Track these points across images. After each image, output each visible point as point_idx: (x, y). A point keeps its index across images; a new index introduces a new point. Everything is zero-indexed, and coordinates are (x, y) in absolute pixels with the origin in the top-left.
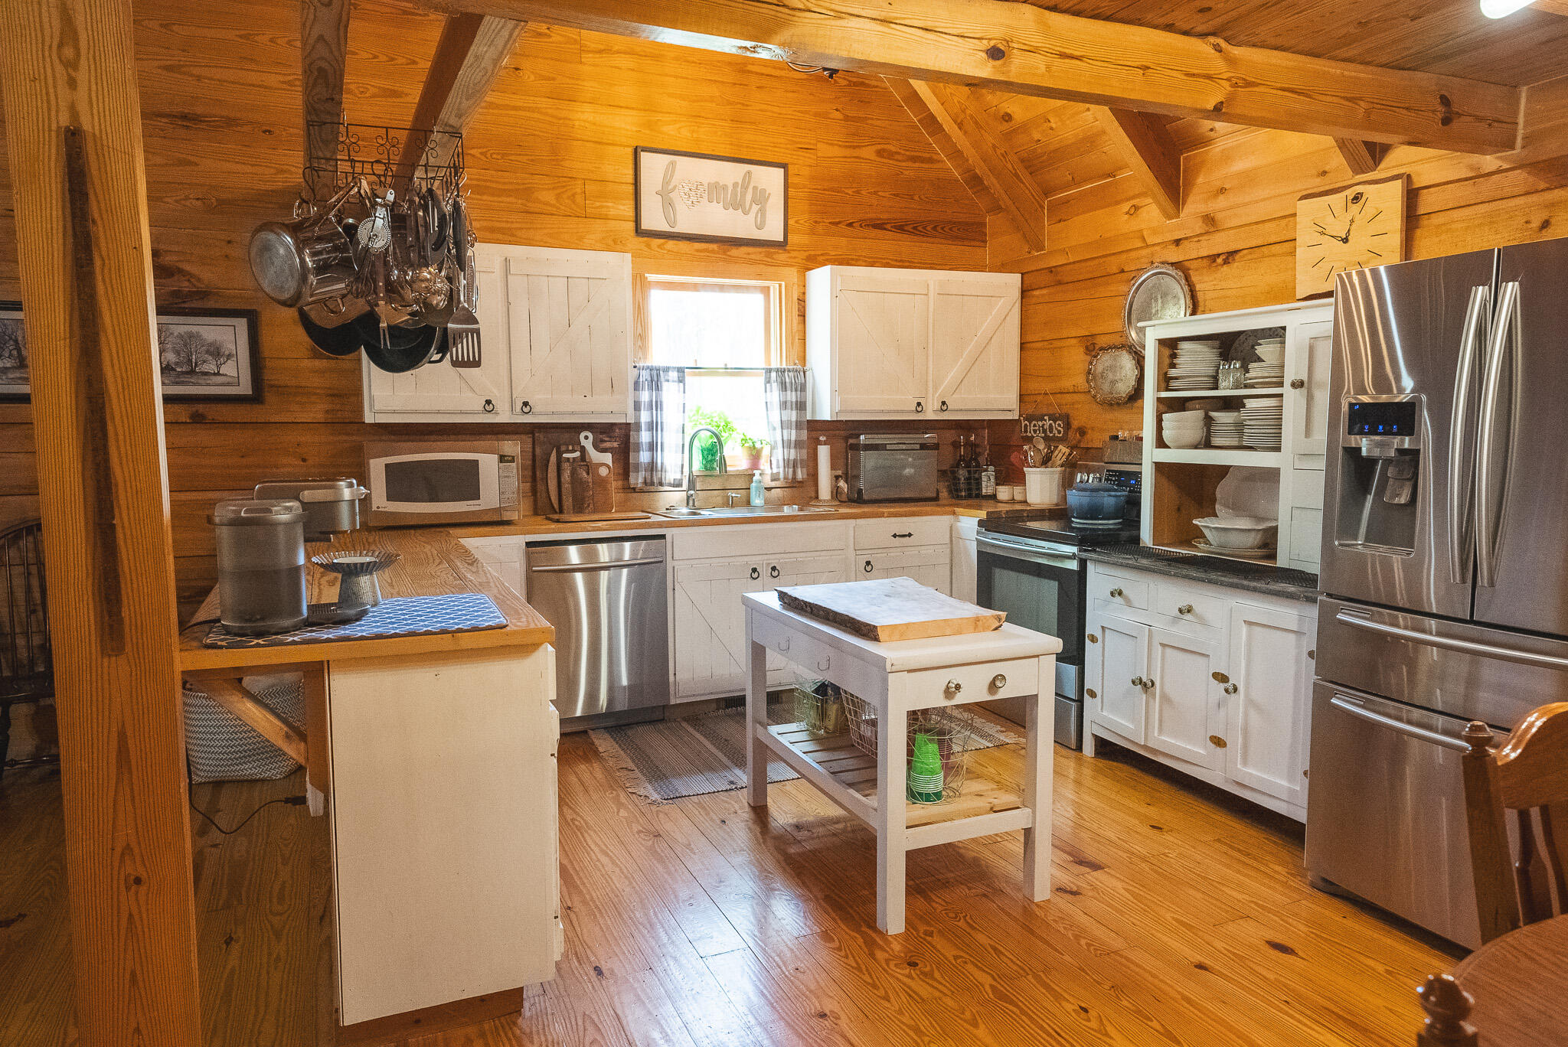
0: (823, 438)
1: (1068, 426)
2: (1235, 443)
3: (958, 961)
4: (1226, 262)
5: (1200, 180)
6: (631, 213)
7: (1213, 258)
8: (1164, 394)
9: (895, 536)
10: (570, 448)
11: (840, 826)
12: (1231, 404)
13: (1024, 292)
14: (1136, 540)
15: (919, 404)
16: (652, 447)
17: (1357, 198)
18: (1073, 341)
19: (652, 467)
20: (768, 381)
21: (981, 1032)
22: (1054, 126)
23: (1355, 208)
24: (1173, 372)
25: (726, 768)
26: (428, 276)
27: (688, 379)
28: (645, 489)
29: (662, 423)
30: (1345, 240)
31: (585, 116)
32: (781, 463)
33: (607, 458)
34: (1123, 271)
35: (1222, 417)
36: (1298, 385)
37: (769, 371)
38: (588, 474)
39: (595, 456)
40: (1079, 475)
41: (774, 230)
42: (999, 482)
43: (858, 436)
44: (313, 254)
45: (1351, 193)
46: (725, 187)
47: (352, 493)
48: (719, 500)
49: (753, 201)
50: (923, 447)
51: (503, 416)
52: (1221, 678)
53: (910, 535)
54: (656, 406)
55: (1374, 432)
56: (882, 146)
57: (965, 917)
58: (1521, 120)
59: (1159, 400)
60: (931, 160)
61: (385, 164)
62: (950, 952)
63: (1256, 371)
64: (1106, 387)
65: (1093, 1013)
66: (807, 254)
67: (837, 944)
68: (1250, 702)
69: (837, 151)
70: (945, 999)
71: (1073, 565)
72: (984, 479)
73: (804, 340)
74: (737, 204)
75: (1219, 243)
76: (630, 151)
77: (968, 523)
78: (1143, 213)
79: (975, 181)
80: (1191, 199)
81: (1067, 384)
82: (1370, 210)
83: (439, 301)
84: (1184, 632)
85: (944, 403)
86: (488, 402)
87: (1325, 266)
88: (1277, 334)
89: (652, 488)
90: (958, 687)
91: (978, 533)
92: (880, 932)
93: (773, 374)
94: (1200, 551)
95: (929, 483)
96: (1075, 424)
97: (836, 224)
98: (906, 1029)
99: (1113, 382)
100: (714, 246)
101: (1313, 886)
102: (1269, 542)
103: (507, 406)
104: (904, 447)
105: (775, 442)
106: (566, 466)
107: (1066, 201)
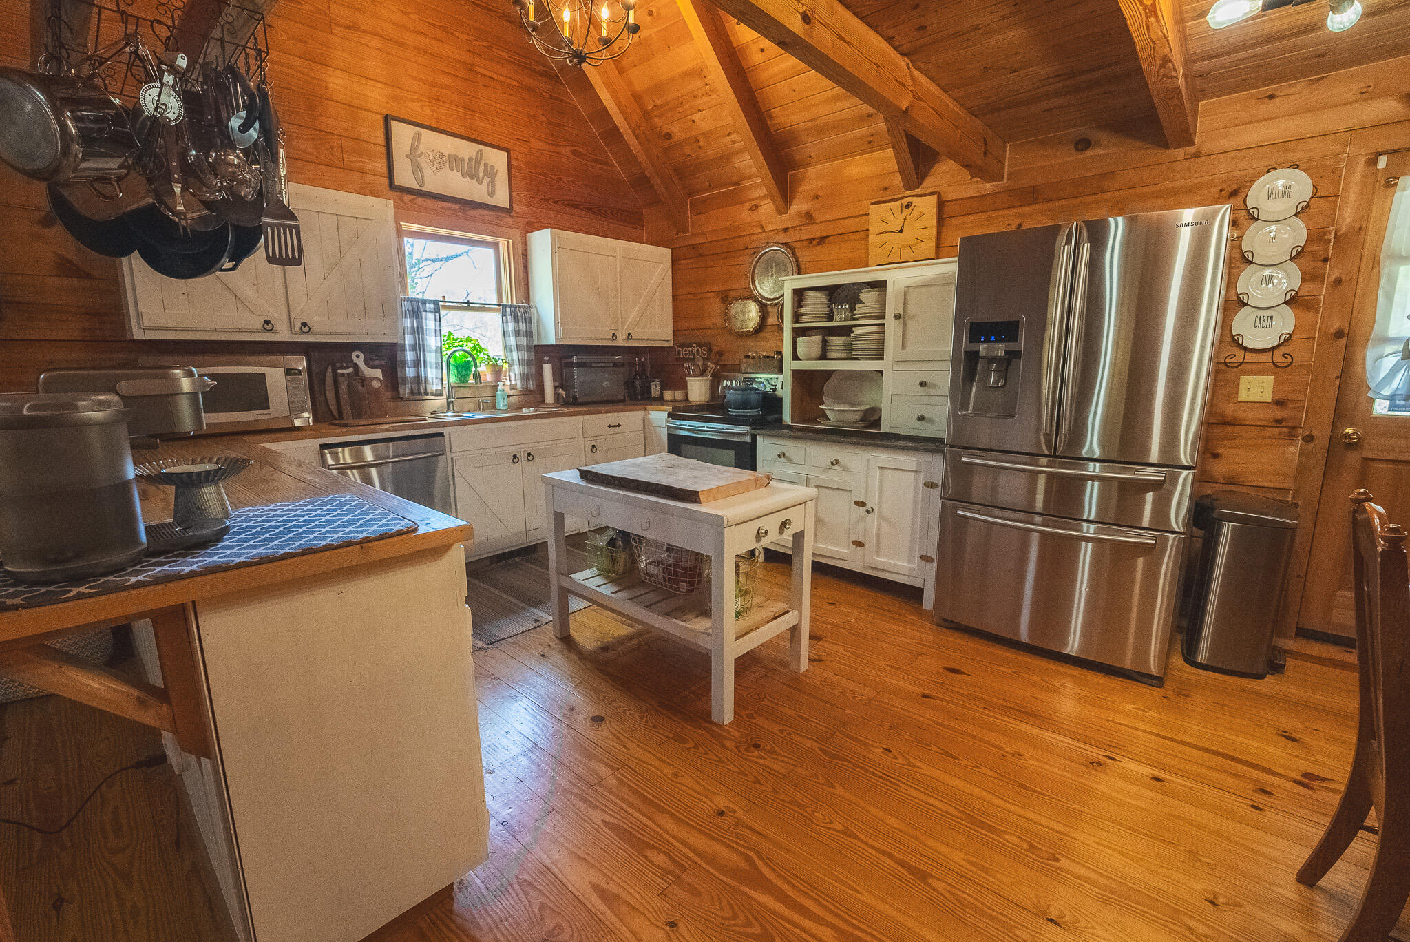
0: (546, 359)
1: (710, 350)
2: (844, 355)
3: (785, 733)
4: (819, 244)
5: (802, 188)
6: (385, 171)
7: (811, 241)
8: (798, 325)
9: (609, 426)
10: (345, 365)
11: (635, 641)
12: (846, 331)
13: (675, 261)
14: (781, 420)
15: (614, 334)
16: (417, 364)
17: (908, 205)
18: (713, 294)
19: (417, 379)
20: (504, 314)
21: (839, 791)
22: (701, 144)
23: (906, 211)
24: (803, 311)
25: (524, 609)
26: (236, 161)
27: (443, 312)
28: (412, 398)
29: (423, 345)
30: (901, 231)
31: (337, 81)
32: (519, 377)
33: (378, 373)
34: (747, 248)
35: (836, 340)
36: (897, 317)
37: (505, 307)
38: (363, 386)
39: (367, 371)
40: (725, 382)
41: (501, 198)
42: (664, 387)
43: (572, 357)
45: (905, 201)
46: (462, 160)
47: (193, 384)
48: (472, 406)
49: (485, 174)
50: (615, 365)
51: (283, 335)
52: (860, 504)
53: (619, 425)
54: (418, 331)
55: (987, 341)
56: (577, 148)
57: (765, 696)
58: (1007, 164)
59: (795, 330)
60: (607, 164)
61: (168, 27)
62: (776, 728)
63: (860, 309)
64: (738, 324)
65: (895, 751)
66: (526, 220)
67: (691, 744)
68: (882, 517)
69: (542, 146)
70: (796, 769)
71: (748, 439)
72: (653, 387)
73: (527, 285)
74: (472, 174)
75: (815, 231)
76: (380, 118)
77: (659, 417)
78: (762, 210)
79: (641, 182)
80: (794, 202)
81: (708, 322)
82: (916, 213)
83: (248, 193)
84: (833, 477)
85: (629, 334)
86: (267, 322)
87: (888, 247)
88: (880, 285)
89: (419, 397)
90: (766, 532)
91: (667, 422)
92: (717, 725)
93: (508, 310)
94: (824, 425)
95: (621, 392)
96: (715, 349)
97: (545, 200)
98: (788, 805)
99: (744, 321)
100: (456, 207)
101: (938, 625)
102: (872, 418)
103: (285, 326)
104: (603, 365)
105: (513, 361)
106: (342, 379)
107: (705, 200)
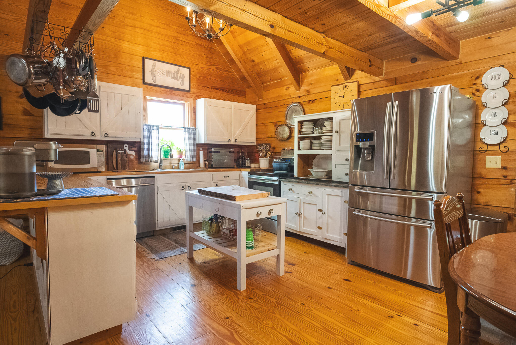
0: (201, 149)
1: (270, 147)
2: (319, 149)
3: (264, 296)
4: (312, 102)
5: (305, 81)
6: (141, 77)
7: (309, 101)
8: (300, 136)
9: (224, 177)
10: (121, 149)
11: (218, 261)
12: (318, 138)
13: (257, 110)
14: (293, 175)
15: (229, 140)
16: (148, 150)
17: (346, 86)
18: (271, 123)
19: (148, 156)
20: (185, 131)
21: (277, 315)
22: (266, 64)
23: (345, 89)
24: (302, 130)
25: (178, 247)
26: (80, 79)
27: (160, 130)
28: (146, 163)
29: (151, 142)
30: (343, 97)
31: (126, 46)
32: (189, 156)
33: (133, 153)
34: (285, 105)
35: (315, 142)
36: (337, 132)
37: (185, 128)
38: (127, 158)
39: (129, 152)
40: (274, 160)
41: (186, 87)
42: (251, 162)
43: (212, 149)
44: (34, 68)
45: (344, 85)
46: (171, 73)
47: (56, 147)
48: (169, 167)
49: (180, 77)
50: (230, 152)
51: (98, 138)
52: (320, 210)
53: (228, 177)
54: (150, 137)
55: (362, 141)
56: (218, 66)
57: (262, 283)
58: (384, 69)
59: (299, 137)
60: (230, 72)
61: (63, 39)
62: (261, 294)
63: (324, 129)
64: (281, 136)
65: (306, 305)
66: (196, 95)
67: (226, 296)
68: (329, 216)
69: (205, 66)
70: (264, 307)
71: (277, 183)
72: (247, 162)
73: (195, 120)
74: (175, 78)
75: (311, 98)
76: (141, 58)
77: (245, 173)
78: (290, 89)
79: (243, 78)
80: (303, 86)
81: (270, 135)
82: (349, 90)
83: (83, 89)
84: (310, 199)
85: (236, 140)
86: (93, 132)
87: (338, 104)
88: (331, 119)
89: (149, 163)
90: (261, 213)
91: (248, 176)
92: (238, 291)
93: (186, 129)
94: (311, 177)
95: (232, 164)
96: (272, 146)
97: (204, 87)
98: (255, 318)
99: (283, 134)
100: (168, 90)
101: (349, 263)
102: (329, 174)
103: (99, 134)
104: (225, 152)
105: (187, 150)
106: (119, 155)
107: (269, 86)
